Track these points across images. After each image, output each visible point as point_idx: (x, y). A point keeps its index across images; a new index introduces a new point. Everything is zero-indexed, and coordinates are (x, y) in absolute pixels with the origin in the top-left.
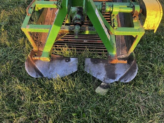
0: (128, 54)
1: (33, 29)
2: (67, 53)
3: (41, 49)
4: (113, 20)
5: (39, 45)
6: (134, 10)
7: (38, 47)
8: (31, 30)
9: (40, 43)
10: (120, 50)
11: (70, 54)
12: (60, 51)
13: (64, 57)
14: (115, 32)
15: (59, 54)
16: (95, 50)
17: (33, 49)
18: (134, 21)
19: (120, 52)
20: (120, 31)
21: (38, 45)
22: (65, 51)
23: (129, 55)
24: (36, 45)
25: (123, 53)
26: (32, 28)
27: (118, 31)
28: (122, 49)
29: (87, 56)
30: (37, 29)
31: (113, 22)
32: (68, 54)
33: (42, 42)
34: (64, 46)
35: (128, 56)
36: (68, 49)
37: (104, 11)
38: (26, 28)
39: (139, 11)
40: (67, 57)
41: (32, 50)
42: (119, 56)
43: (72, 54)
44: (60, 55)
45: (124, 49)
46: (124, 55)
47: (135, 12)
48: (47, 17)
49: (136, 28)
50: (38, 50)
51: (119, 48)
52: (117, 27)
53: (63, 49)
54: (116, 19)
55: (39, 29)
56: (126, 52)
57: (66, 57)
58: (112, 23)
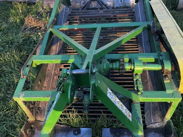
0: (163, 123)
1: (29, 98)
2: (76, 120)
3: (40, 118)
4: (136, 80)
5: (37, 112)
6: (164, 69)
7: (35, 115)
8: (26, 99)
9: (38, 109)
10: (152, 116)
11: (80, 122)
12: (66, 118)
13: (72, 127)
14: (140, 98)
15: (64, 122)
17: (28, 120)
18: (165, 82)
19: (152, 119)
20: (147, 97)
21: (35, 113)
22: (73, 119)
23: (165, 123)
24: (33, 114)
25: (156, 120)
26: (27, 97)
27: (144, 97)
28: (154, 115)
29: (104, 124)
30: (34, 98)
31: (137, 84)
32: (76, 123)
33: (40, 107)
34: (71, 111)
35: (164, 125)
36: (77, 115)
37: (123, 71)
38: (19, 97)
39: (171, 69)
41: (27, 122)
42: (151, 125)
43: (82, 122)
44: (65, 124)
45: (157, 115)
46: (157, 124)
47: (165, 70)
48: (49, 70)
49: (168, 91)
50: (35, 120)
51: (150, 113)
52: (143, 92)
53: (69, 115)
54: (140, 80)
55: (37, 98)
56: (160, 120)
57: (75, 127)
58: (136, 86)
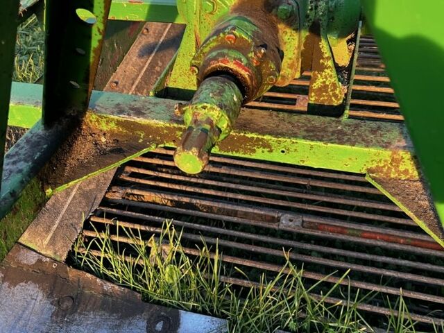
2: (170, 275)
11: (184, 283)
12: (130, 259)
13: (147, 299)
15: (120, 274)
16: (344, 288)
32: (170, 286)
36: (178, 255)
40: (166, 305)
43: (194, 286)
44: (124, 281)
53: (148, 249)
57: (159, 303)
